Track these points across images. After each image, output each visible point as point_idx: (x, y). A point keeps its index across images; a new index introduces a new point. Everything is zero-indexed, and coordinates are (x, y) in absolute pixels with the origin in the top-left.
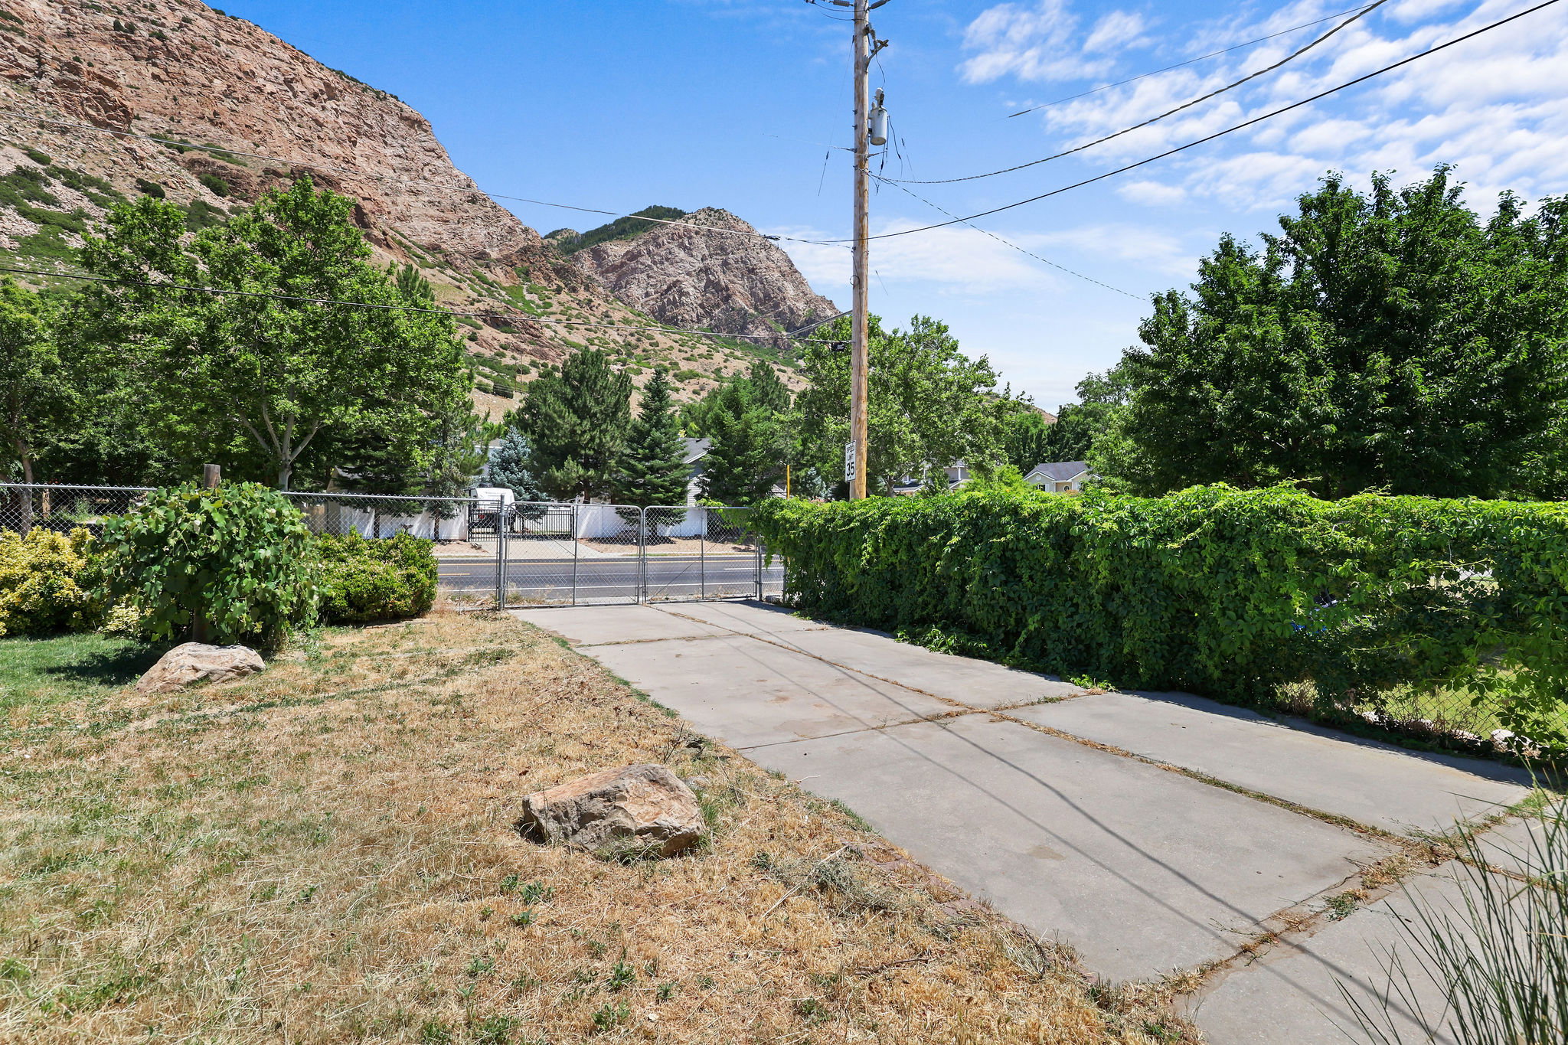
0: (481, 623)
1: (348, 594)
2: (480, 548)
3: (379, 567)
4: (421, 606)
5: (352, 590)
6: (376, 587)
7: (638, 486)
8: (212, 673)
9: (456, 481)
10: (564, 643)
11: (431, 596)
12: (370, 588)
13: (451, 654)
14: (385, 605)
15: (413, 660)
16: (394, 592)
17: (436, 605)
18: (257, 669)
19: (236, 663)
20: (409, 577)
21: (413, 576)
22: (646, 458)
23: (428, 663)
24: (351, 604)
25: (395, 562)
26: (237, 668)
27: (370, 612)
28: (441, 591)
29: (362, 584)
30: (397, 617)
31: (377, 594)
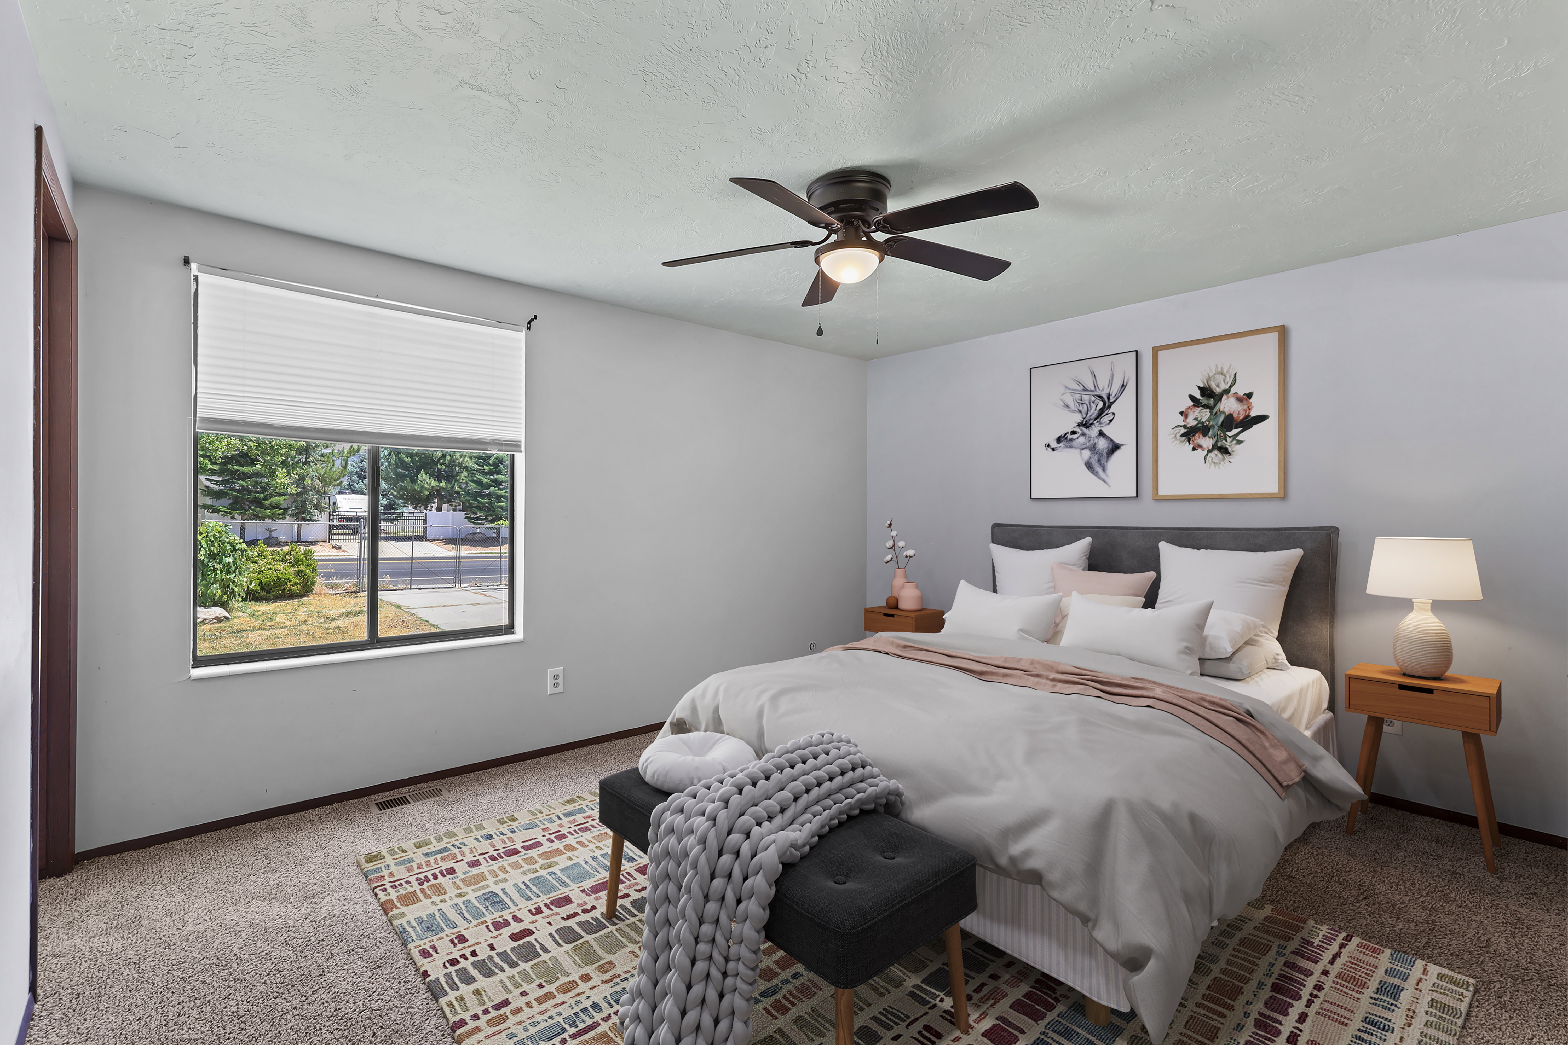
0: (347, 599)
1: (261, 583)
2: (340, 548)
3: (280, 566)
4: (306, 589)
5: (264, 580)
6: (279, 578)
7: (483, 497)
8: (205, 619)
9: (318, 492)
10: (399, 607)
11: (313, 583)
12: (275, 579)
13: (331, 612)
14: (284, 589)
15: (310, 616)
16: (290, 581)
17: (316, 589)
18: (227, 618)
19: (217, 615)
20: (299, 573)
21: (302, 571)
22: (491, 473)
23: (319, 617)
24: (262, 589)
25: (290, 563)
26: (218, 617)
27: (274, 593)
28: (319, 580)
29: (269, 576)
30: (292, 596)
31: (279, 583)
